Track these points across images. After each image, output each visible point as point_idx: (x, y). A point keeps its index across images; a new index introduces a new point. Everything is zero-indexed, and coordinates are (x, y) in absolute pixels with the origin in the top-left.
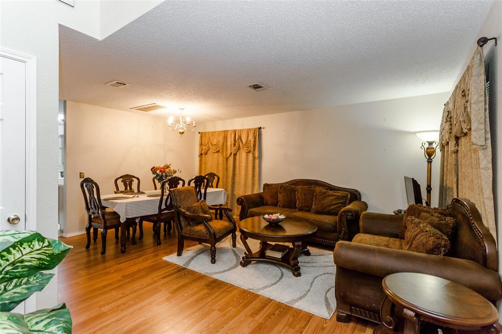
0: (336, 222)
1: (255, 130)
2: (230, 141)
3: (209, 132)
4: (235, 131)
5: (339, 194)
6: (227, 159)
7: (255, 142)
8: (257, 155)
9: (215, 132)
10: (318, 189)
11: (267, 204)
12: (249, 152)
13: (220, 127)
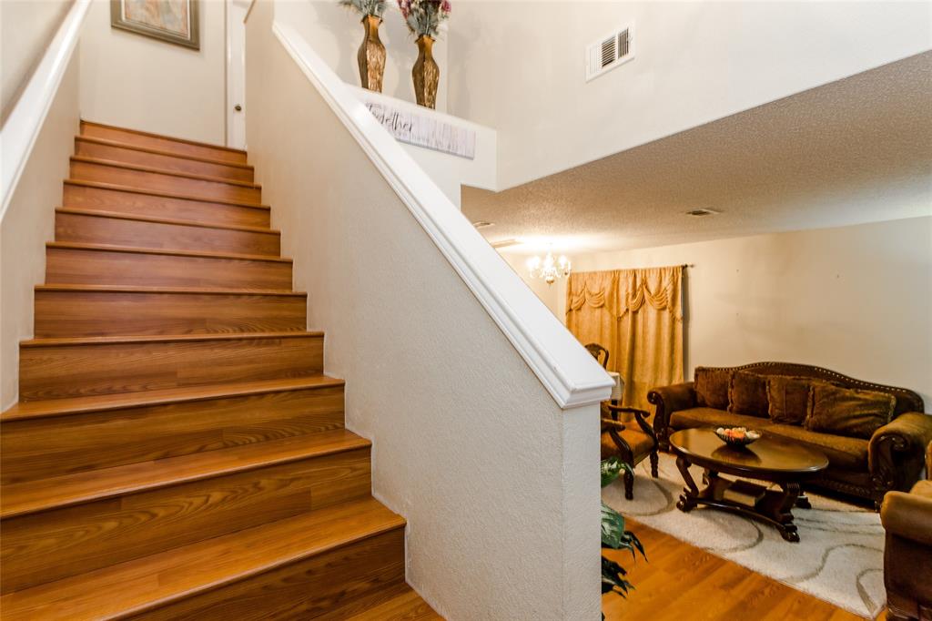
0: (867, 452)
1: (674, 270)
2: (625, 288)
3: (583, 273)
4: (634, 273)
5: (869, 396)
6: (619, 319)
7: (675, 291)
8: (679, 313)
9: (595, 273)
10: (817, 384)
11: (703, 405)
12: (664, 308)
13: (606, 265)
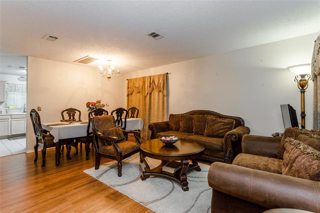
0: (223, 143)
1: (164, 75)
2: (147, 84)
3: (133, 79)
4: (150, 77)
5: (226, 121)
6: (145, 97)
7: (164, 84)
8: (165, 94)
9: (137, 78)
10: (210, 117)
11: (172, 130)
12: (160, 91)
13: (141, 74)
